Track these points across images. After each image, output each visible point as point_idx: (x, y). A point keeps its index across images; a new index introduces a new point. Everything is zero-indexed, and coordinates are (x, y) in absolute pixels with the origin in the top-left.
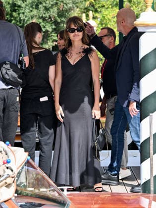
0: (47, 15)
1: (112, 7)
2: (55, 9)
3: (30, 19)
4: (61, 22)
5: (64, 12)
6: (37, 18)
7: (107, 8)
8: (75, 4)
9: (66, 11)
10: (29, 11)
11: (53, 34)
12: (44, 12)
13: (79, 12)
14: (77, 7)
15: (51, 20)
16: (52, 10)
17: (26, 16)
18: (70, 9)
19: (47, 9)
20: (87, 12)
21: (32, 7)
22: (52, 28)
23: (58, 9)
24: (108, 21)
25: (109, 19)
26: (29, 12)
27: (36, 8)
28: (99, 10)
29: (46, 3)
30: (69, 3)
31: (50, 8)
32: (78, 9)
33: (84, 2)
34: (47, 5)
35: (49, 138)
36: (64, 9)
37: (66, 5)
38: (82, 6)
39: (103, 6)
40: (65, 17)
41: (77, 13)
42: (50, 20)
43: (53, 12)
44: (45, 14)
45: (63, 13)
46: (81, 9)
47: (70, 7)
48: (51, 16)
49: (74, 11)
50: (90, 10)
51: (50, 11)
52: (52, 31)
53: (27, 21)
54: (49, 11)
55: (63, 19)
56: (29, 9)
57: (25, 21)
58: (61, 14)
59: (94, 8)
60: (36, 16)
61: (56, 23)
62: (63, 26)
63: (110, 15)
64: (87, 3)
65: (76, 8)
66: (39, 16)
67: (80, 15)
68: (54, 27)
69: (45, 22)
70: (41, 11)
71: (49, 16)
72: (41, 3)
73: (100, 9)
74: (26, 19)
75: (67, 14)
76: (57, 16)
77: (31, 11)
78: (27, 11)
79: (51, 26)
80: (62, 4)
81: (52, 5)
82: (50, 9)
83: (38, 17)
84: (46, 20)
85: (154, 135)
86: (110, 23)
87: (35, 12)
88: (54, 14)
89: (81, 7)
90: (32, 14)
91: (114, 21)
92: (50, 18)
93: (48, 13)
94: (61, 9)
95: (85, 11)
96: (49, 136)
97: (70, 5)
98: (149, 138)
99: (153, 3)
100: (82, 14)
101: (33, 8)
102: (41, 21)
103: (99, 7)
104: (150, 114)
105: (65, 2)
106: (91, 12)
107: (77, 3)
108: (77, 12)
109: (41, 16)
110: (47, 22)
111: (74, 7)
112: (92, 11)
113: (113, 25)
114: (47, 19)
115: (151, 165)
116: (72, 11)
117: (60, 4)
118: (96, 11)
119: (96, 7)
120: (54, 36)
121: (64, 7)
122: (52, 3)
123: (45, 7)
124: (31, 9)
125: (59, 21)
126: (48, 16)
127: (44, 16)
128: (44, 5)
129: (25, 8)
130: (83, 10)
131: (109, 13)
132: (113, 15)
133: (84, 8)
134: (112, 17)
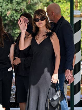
0: (19, 8)
1: (66, 2)
2: (25, 3)
3: (6, 11)
5: (31, 5)
7: (63, 3)
9: (33, 5)
12: (17, 5)
13: (42, 6)
15: (22, 12)
16: (22, 4)
17: (3, 9)
18: (36, 4)
19: (18, 3)
21: (7, 2)
23: (27, 3)
24: (63, 12)
25: (64, 11)
26: (5, 6)
27: (11, 3)
31: (21, 2)
32: (41, 4)
36: (31, 3)
37: (33, 1)
39: (60, 2)
40: (32, 9)
42: (20, 11)
43: (23, 6)
44: (17, 7)
46: (44, 3)
47: (36, 2)
48: (22, 8)
49: (38, 5)
53: (4, 12)
54: (20, 5)
55: (30, 11)
56: (5, 4)
57: (3, 12)
58: (29, 7)
60: (11, 9)
63: (65, 8)
65: (40, 3)
66: (13, 9)
67: (43, 8)
69: (17, 13)
70: (15, 5)
71: (20, 8)
74: (3, 11)
75: (33, 7)
76: (26, 8)
77: (7, 5)
78: (4, 5)
81: (22, 0)
83: (12, 9)
84: (18, 12)
86: (65, 14)
87: (10, 6)
88: (24, 7)
89: (44, 2)
90: (8, 7)
91: (68, 12)
92: (21, 10)
93: (19, 6)
94: (29, 4)
95: (47, 5)
101: (8, 3)
102: (14, 12)
103: (57, 2)
108: (40, 5)
109: (14, 8)
110: (19, 13)
111: (38, 2)
113: (67, 15)
114: (18, 11)
116: (37, 5)
119: (55, 2)
121: (31, 2)
124: (7, 3)
125: (28, 12)
126: (19, 9)
127: (16, 8)
129: (3, 3)
130: (45, 4)
131: (64, 6)
132: (67, 8)
133: (45, 2)
134: (66, 10)
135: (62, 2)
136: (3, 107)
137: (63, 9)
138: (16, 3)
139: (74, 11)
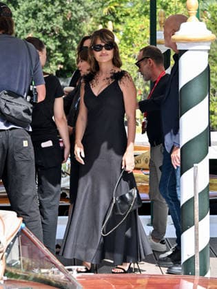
0: (49, 27)
1: (140, 16)
2: (60, 18)
3: (25, 33)
4: (68, 37)
5: (73, 23)
6: (35, 32)
7: (133, 17)
8: (88, 11)
9: (76, 21)
10: (23, 21)
11: (57, 54)
12: (45, 22)
13: (94, 23)
14: (91, 16)
15: (55, 34)
16: (55, 20)
17: (19, 29)
18: (81, 19)
19: (48, 19)
20: (104, 22)
21: (27, 15)
22: (56, 46)
23: (64, 18)
24: (134, 36)
25: (135, 33)
26: (23, 23)
27: (33, 18)
28: (121, 20)
29: (47, 11)
30: (79, 10)
31: (53, 16)
32: (92, 19)
33: (100, 9)
34: (49, 13)
35: (53, 199)
36: (72, 18)
37: (76, 12)
38: (97, 14)
39: (127, 15)
40: (74, 30)
41: (90, 25)
42: (52, 34)
43: (57, 23)
44: (45, 25)
45: (71, 24)
46: (97, 18)
47: (81, 16)
48: (55, 28)
49: (86, 22)
50: (109, 20)
51: (53, 21)
52: (56, 50)
53: (20, 35)
54: (51, 22)
55: (71, 33)
56: (23, 19)
57: (18, 35)
58: (68, 25)
59: (114, 17)
60: (33, 28)
61: (62, 38)
62: (72, 42)
63: (136, 27)
64: (105, 11)
65: (89, 17)
66: (38, 29)
67: (94, 27)
68: (58, 43)
69: (46, 36)
70: (41, 22)
71: (52, 28)
72: (40, 11)
73: (123, 18)
74: (19, 32)
75: (76, 25)
76: (62, 28)
77: (27, 21)
78: (21, 21)
79: (55, 42)
80: (70, 12)
81: (56, 13)
82: (53, 19)
83: (36, 30)
84: (48, 34)
85: (199, 194)
86: (137, 38)
87: (31, 23)
88: (58, 26)
89: (96, 16)
90: (27, 25)
91: (143, 36)
92: (53, 31)
93: (50, 24)
94: (68, 19)
95: (102, 21)
96: (53, 196)
97: (81, 13)
98: (193, 198)
99: (198, 10)
100: (97, 25)
101: (29, 17)
102: (40, 35)
103: (121, 15)
104: (195, 165)
105: (73, 8)
106: (110, 23)
107: (91, 10)
108: (90, 22)
109: (40, 28)
110: (49, 37)
111: (86, 16)
112: (112, 21)
114: (48, 32)
115: (196, 235)
116: (84, 22)
117: (67, 12)
118: (117, 21)
119: (118, 15)
120: (58, 57)
121: (72, 16)
122: (55, 10)
123: (46, 16)
124: (26, 18)
125: (66, 35)
126: (50, 29)
127: (44, 28)
128: (45, 13)
129: (18, 16)
130: (98, 20)
131: (136, 23)
132: (141, 27)
133: (100, 16)
134: (140, 30)
135: (132, 15)
136: (18, 216)
137: (135, 29)
138: (44, 17)
139: (157, 32)
